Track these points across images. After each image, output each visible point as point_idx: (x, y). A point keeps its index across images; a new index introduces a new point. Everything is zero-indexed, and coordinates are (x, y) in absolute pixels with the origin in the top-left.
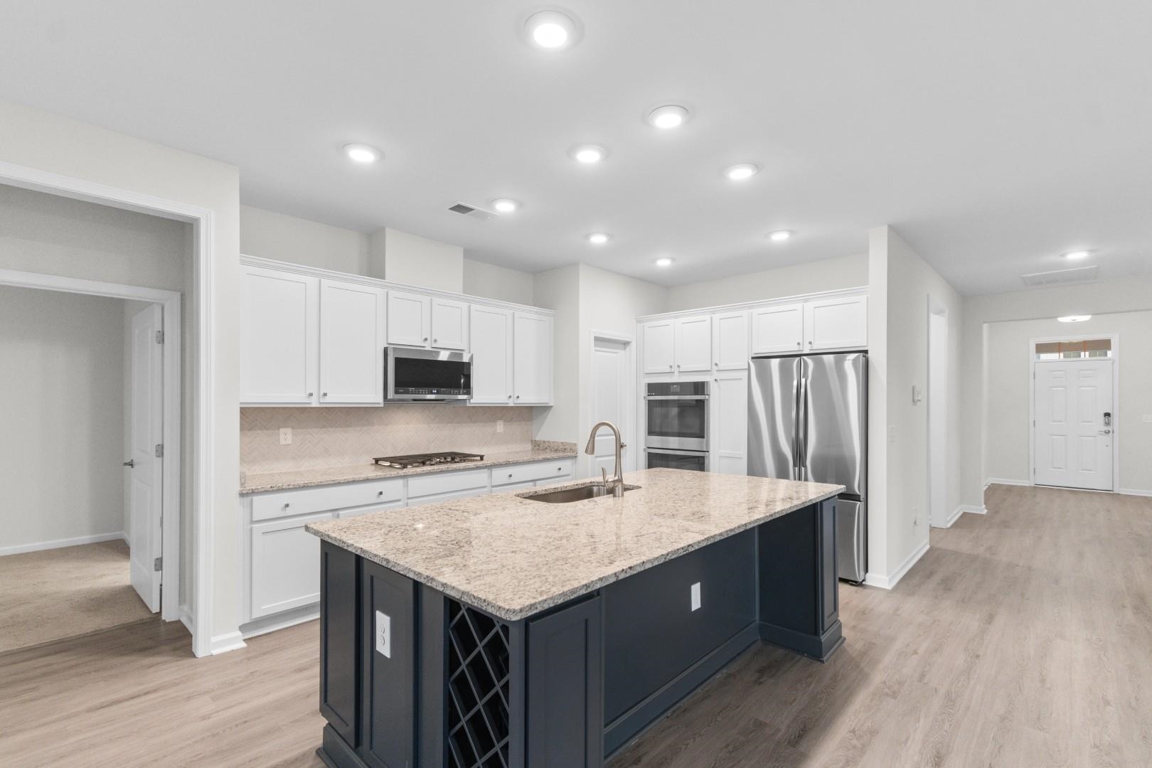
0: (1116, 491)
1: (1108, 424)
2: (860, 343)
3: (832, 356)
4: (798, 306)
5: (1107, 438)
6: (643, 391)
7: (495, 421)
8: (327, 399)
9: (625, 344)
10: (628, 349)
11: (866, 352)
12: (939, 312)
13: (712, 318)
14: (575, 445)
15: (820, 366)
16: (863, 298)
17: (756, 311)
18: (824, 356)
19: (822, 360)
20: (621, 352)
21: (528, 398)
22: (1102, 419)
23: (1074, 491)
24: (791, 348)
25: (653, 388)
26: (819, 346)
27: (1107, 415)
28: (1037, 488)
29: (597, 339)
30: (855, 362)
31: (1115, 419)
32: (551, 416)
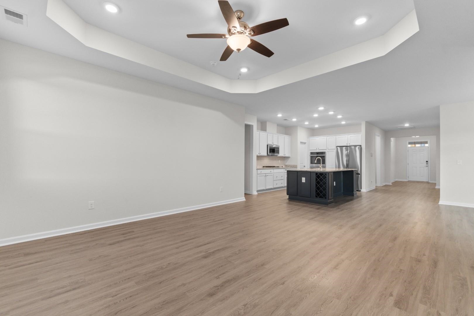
0: (429, 182)
1: (427, 164)
2: (360, 144)
3: (353, 147)
4: (347, 136)
5: (427, 168)
6: (309, 154)
7: (279, 160)
8: (260, 154)
9: (305, 143)
10: (306, 144)
11: (361, 146)
12: (379, 136)
13: (327, 138)
14: (297, 165)
15: (351, 149)
16: (360, 135)
17: (337, 137)
18: (352, 147)
19: (351, 148)
20: (304, 145)
21: (287, 155)
22: (426, 163)
23: (418, 182)
24: (345, 145)
25: (312, 153)
26: (351, 144)
27: (427, 161)
28: (409, 182)
29: (301, 142)
30: (359, 148)
31: (429, 162)
32: (290, 159)
